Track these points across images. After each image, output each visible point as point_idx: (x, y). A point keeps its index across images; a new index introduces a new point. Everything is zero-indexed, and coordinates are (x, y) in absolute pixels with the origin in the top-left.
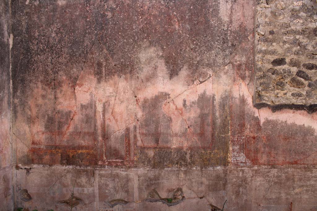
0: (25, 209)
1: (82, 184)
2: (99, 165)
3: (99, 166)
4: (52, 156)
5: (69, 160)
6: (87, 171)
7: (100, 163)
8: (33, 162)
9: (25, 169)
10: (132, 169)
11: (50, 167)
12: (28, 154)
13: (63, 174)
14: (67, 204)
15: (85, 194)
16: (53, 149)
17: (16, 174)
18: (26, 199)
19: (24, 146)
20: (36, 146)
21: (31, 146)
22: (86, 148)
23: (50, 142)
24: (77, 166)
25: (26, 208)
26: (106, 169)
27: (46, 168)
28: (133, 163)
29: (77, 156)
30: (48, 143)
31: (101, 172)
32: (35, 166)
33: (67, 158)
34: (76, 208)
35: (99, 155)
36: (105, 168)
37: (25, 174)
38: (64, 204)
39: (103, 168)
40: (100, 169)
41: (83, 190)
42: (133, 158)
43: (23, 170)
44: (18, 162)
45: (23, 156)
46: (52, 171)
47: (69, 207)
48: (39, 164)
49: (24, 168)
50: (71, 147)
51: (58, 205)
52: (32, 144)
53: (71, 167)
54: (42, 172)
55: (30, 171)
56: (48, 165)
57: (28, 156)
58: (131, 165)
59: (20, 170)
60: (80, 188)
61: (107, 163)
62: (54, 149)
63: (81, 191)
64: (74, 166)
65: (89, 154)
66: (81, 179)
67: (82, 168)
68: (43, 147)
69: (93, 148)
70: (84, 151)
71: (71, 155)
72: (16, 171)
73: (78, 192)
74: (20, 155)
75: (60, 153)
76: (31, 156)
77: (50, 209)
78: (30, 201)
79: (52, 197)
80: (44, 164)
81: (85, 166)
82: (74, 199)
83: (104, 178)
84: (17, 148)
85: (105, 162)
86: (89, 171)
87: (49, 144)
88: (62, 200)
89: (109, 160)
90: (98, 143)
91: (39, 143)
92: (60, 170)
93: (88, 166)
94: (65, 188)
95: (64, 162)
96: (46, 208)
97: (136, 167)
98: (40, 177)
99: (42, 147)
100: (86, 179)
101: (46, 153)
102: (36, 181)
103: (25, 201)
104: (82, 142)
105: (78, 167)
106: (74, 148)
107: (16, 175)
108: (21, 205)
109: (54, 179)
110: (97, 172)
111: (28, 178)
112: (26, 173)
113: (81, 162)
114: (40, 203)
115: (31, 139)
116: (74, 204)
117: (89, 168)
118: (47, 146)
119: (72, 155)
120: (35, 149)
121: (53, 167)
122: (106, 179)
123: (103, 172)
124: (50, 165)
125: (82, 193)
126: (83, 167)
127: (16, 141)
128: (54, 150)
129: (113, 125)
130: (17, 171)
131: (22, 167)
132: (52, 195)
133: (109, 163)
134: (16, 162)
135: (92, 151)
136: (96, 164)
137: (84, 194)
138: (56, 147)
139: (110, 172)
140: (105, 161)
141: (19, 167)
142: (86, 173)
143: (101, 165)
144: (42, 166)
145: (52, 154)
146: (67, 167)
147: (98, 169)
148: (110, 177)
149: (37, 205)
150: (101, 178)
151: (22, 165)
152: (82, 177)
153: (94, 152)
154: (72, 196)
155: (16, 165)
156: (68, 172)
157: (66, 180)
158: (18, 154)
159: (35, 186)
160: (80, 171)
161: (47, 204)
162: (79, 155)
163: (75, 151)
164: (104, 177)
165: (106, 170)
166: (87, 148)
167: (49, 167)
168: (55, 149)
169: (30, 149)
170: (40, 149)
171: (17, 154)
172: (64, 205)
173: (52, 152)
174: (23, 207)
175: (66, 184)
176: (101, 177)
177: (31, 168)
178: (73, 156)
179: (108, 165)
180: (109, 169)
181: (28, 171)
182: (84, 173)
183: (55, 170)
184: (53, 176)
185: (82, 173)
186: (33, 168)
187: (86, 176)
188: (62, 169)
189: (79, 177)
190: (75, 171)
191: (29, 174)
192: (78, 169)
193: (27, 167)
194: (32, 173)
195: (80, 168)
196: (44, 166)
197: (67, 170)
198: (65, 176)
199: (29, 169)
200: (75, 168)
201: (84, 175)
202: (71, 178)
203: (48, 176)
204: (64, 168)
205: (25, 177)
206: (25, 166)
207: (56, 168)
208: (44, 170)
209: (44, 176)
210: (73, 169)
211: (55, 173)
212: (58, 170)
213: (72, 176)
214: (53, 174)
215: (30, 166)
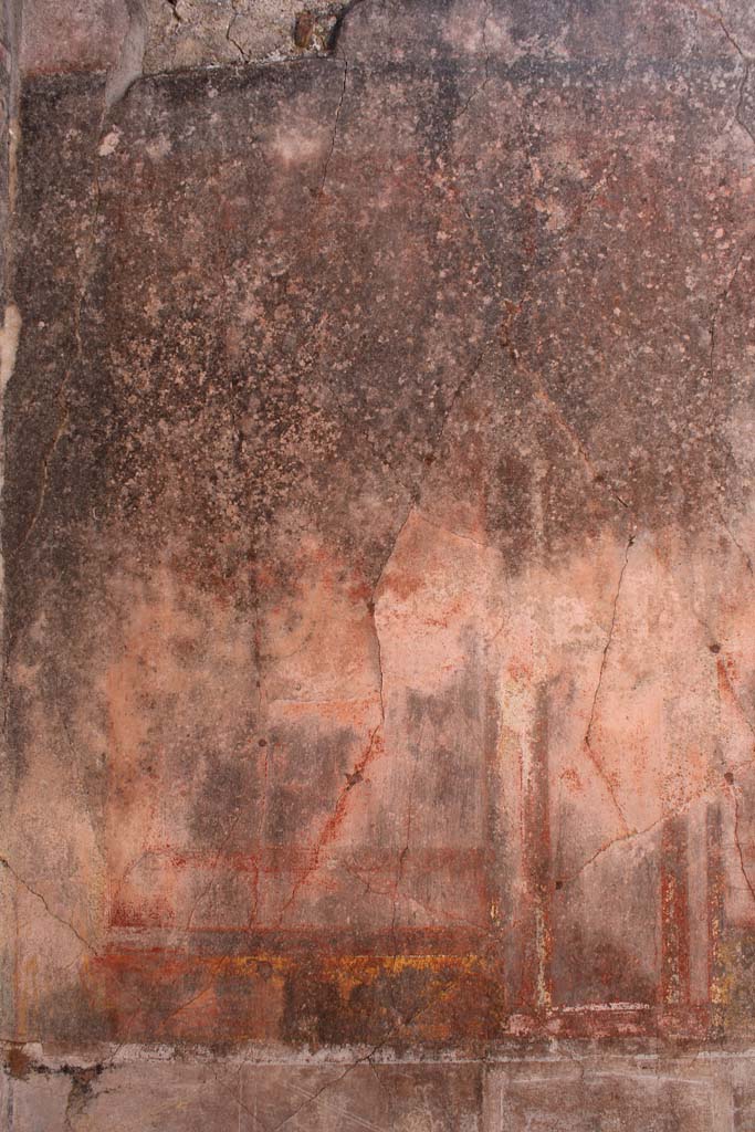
2: (512, 1037)
3: (510, 1045)
4: (228, 990)
5: (334, 1012)
6: (438, 1077)
7: (516, 1025)
8: (115, 1030)
9: (66, 1069)
10: (701, 1055)
11: (220, 1060)
12: (84, 983)
13: (294, 1099)
16: (237, 951)
17: (5, 1104)
19: (65, 934)
20: (137, 938)
21: (104, 937)
22: (435, 942)
23: (222, 910)
24: (378, 1047)
26: (548, 1059)
27: (195, 1064)
28: (705, 1020)
29: (380, 987)
30: (207, 916)
31: (522, 1081)
32: (125, 1053)
33: (320, 1005)
35: (510, 979)
36: (544, 1052)
37: (65, 1106)
39: (532, 1053)
40: (517, 1060)
42: (704, 990)
43: (54, 1080)
44: (21, 1029)
45: (55, 996)
46: (227, 1080)
48: (149, 1039)
49: (58, 1067)
50: (349, 939)
52: (114, 922)
53: (344, 1055)
54: (171, 1089)
55: (95, 1086)
56: (203, 1045)
57: (83, 994)
58: (693, 1033)
59: (34, 1077)
61: (555, 1026)
62: (242, 955)
64: (365, 1050)
65: (452, 977)
66: (400, 1122)
67: (411, 1059)
68: (181, 940)
69: (475, 941)
70: (424, 960)
71: (347, 984)
72: (6, 1086)
74: (34, 987)
75: (281, 973)
76: (102, 992)
80: (183, 1042)
81: (426, 1048)
83: (539, 1116)
84: (19, 946)
85: (546, 1021)
86: (452, 1074)
87: (213, 925)
89: (567, 1009)
90: (508, 913)
91: (155, 918)
92: (275, 1076)
93: (448, 1045)
95: (304, 1027)
97: (720, 1041)
98: (156, 1119)
99: (172, 940)
100: (434, 1126)
101: (198, 973)
104: (414, 909)
105: (385, 1057)
106: (363, 946)
107: (10, 1109)
109: (239, 1130)
110: (498, 1080)
112: (72, 1093)
113: (407, 1021)
115: (108, 898)
117: (452, 1057)
118: (201, 938)
119: (354, 983)
120: (127, 950)
121: (236, 1061)
122: (550, 1117)
123: (536, 1079)
124: (221, 1048)
126: (416, 1053)
127: (16, 905)
128: (244, 960)
129: (592, 808)
130: (17, 1083)
131: (47, 1062)
133: (571, 1022)
134: (14, 1033)
135: (473, 957)
136: (495, 1032)
138: (257, 941)
139: (571, 1078)
140: (543, 1012)
141: (26, 1058)
142: (431, 1086)
143: (523, 1040)
144: (166, 1052)
145: (229, 978)
146: (321, 1055)
147: (505, 1059)
148: (573, 1109)
150: (521, 1115)
151: (48, 1049)
152: (407, 1111)
153: (482, 962)
155: (9, 1047)
156: (328, 1083)
158: (22, 985)
160: (398, 1078)
162: (394, 981)
163: (372, 963)
164: (539, 1104)
165: (552, 1064)
166: (441, 940)
167: (211, 1056)
168: (254, 949)
169: (100, 952)
170: (156, 950)
171: (17, 980)
173: (230, 969)
176: (518, 1112)
177: (99, 1069)
178: (357, 993)
179: (560, 1037)
180: (567, 1059)
181: (84, 1083)
182: (419, 1091)
183: (245, 1077)
184: (236, 1109)
185: (411, 1087)
186: (112, 1065)
187: (430, 1108)
188: (292, 1067)
189: (393, 1113)
190: (369, 1080)
191: (85, 1102)
192: (389, 1065)
193: (76, 1058)
194: (106, 1095)
195: (401, 1062)
196: (181, 1055)
197: (318, 1072)
198: (309, 1111)
199: (86, 1070)
200: (367, 1063)
201: (419, 1099)
202: (343, 1119)
203: (200, 1110)
204: (305, 1062)
205: (62, 1120)
206: (64, 1053)
207: (254, 1063)
208: (178, 1078)
209: (182, 1112)
210: (354, 1066)
211: (245, 1096)
212: (263, 1078)
213: (348, 1110)
214: (231, 1099)
215: (97, 1055)
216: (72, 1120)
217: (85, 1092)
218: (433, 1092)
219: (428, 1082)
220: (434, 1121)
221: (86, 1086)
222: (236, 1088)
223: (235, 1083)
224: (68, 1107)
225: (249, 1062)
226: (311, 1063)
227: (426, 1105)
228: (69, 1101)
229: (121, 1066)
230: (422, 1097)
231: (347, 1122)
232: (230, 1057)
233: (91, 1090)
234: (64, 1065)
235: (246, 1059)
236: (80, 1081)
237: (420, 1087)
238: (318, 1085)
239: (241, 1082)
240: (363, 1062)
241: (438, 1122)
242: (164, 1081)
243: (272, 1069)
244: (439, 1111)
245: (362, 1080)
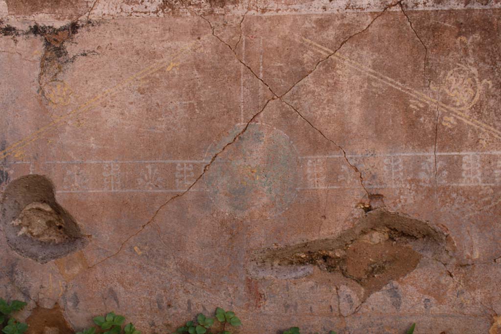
0: (38, 307)
1: (449, 122)
9: (36, 30)
11: (218, 10)
13: (307, 56)
14: (331, 268)
15: (468, 195)
18: (44, 245)
25: (48, 305)
27: (188, 17)
34: (394, 292)
37: (37, 72)
38: (310, 269)
41: (454, 167)
43: (23, 43)
46: (227, 35)
47: (348, 291)
49: (26, 28)
51: (268, 274)
54: (158, 47)
55: (71, 49)
60: (431, 154)
63: (438, 173)
66: (438, 82)
67: (453, 4)
73: (415, 181)
77: (210, 310)
78: (75, 255)
79: (223, 223)
82: (377, 237)
88: (295, 239)
92: (284, 29)
94: (320, 158)
96: (182, 299)
98: (143, 84)
100: (480, 87)
102: (112, 118)
103: (34, 256)
105: (421, 1)
108: (12, 281)
109: (242, 96)
111: (55, 93)
112: (44, 59)
114: (141, 267)
116: (381, 269)
121: (237, 11)
125: (445, 189)
131: (13, 21)
132: (225, 210)
137: (456, 190)
142: (477, 37)
149: (122, 283)
151: (14, 6)
152: (447, 68)
154: (368, 210)
156: (350, 36)
157: (325, 96)
159: (103, 153)
160: (435, 29)
161: (187, 271)
167: (206, 6)
172: (309, 276)
174: (21, 298)
175: (331, 130)
177: (74, 27)
181: (58, 46)
182: (462, 43)
183: (248, 30)
184: (238, 71)
185: (452, 39)
186: (89, 22)
187: (476, 64)
188: (306, 17)
189: (430, 71)
190: (400, 31)
191: (59, 68)
192: (425, 12)
193: (47, 16)
194: (85, 57)
195: (440, 7)
196: (171, 6)
197: (338, 23)
198: (327, 70)
199: (59, 30)
200: (397, 9)
201: (462, 53)
202: (369, 80)
203: (195, 72)
204: (321, 11)
205: (34, 89)
206: (33, 10)
207: (259, 14)
208: (168, 35)
209: (173, 75)
210: (382, 14)
211: (248, 54)
212: (271, 31)
213: (374, 69)
214: (231, 58)
215: (70, 11)
216: (46, 89)
217: (59, 57)
218: (479, 44)
219: (473, 32)
220: (481, 81)
221: (59, 49)
222: (237, 45)
223: (236, 38)
224: (41, 74)
225: (253, 12)
226: (328, 12)
227: (471, 60)
228: (42, 67)
229: (99, 23)
230: (466, 50)
231: (373, 84)
232: (230, 7)
233: (66, 53)
234: (33, 25)
235: (249, 9)
236: (53, 43)
237: (464, 38)
238: (337, 38)
239: (244, 38)
240: (393, 9)
241: (485, 81)
242: (152, 39)
243: (280, 19)
244: (487, 67)
245: (392, 30)
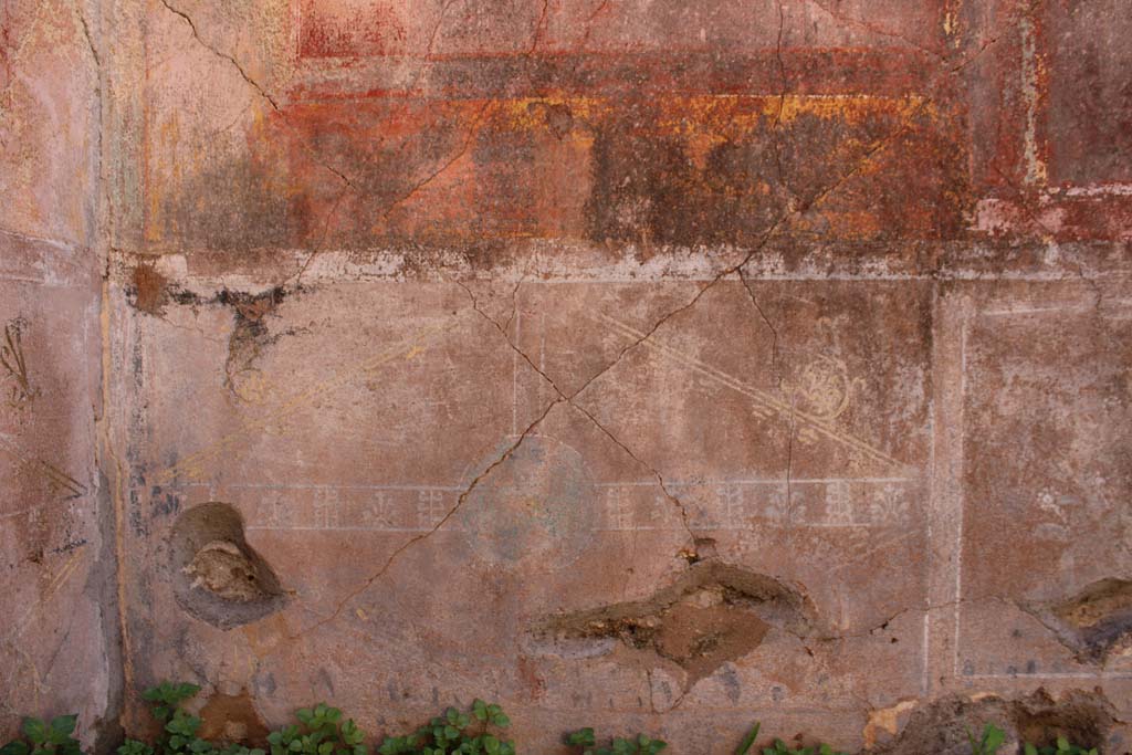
0: (217, 694)
1: (808, 436)
2: (982, 238)
3: (978, 251)
4: (495, 156)
5: (679, 192)
6: (857, 304)
7: (988, 217)
8: (304, 230)
9: (224, 297)
11: (482, 274)
12: (255, 154)
13: (608, 341)
14: (640, 643)
15: (835, 539)
16: (511, 90)
17: (130, 355)
18: (227, 602)
19: (225, 73)
20: (342, 75)
21: (290, 77)
22: (851, 73)
23: (487, 22)
24: (756, 249)
25: (231, 691)
26: (1043, 276)
27: (439, 283)
29: (758, 148)
30: (461, 33)
31: (998, 311)
32: (323, 266)
33: (654, 179)
34: (731, 680)
35: (979, 138)
36: (1036, 264)
37: (224, 357)
38: (609, 644)
39: (1015, 264)
40: (990, 276)
41: (814, 500)
43: (206, 315)
44: (153, 235)
45: (207, 177)
46: (494, 309)
47: (665, 676)
48: (362, 242)
49: (211, 294)
50: (703, 66)
51: (550, 652)
52: (305, 51)
53: (696, 264)
54: (397, 324)
55: (273, 325)
56: (453, 249)
57: (253, 171)
59: (174, 311)
60: (783, 482)
61: (1054, 219)
62: (520, 96)
63: (792, 508)
64: (732, 256)
65: (880, 132)
66: (792, 381)
67: (811, 272)
68: (416, 76)
69: (920, 72)
70: (832, 103)
71: (701, 143)
72: (131, 326)
73: (760, 519)
74: (175, 165)
75: (587, 125)
76: (283, 167)
77: (466, 701)
78: (272, 619)
79: (485, 578)
80: (417, 247)
81: (837, 253)
82: (707, 599)
83: (1026, 372)
84: (150, 97)
85: (1039, 211)
86: (880, 299)
87: (471, 47)
88: (589, 603)
89: (1074, 192)
90: (974, 26)
91: (377, 42)
92: (577, 302)
93: (873, 249)
94: (626, 486)
95: (626, 216)
96: (426, 686)
98: (373, 377)
99: (401, 76)
100: (850, 388)
101: (445, 129)
102: (327, 424)
103: (214, 620)
104: (814, 17)
105: (767, 267)
106: (729, 78)
107: (138, 363)
108: (181, 656)
109: (514, 395)
110: (958, 311)
111: (249, 386)
112: (235, 337)
113: (805, 208)
114: (366, 639)
115: (296, 11)
116: (712, 644)
117: (880, 269)
118: (453, 72)
119: (713, 140)
120: (327, 97)
121: (510, 276)
122: (1045, 373)
123: (1021, 308)
124: (483, 254)
125: (802, 531)
126: (820, 261)
127: (145, 32)
128: (524, 105)
130: (148, 322)
131: (194, 284)
132: (489, 558)
133: (1080, 213)
134: (141, 240)
135: (916, 100)
136: (952, 228)
137: (818, 533)
138: (546, 71)
139: (1080, 308)
140: (1035, 196)
141: (161, 279)
142: (845, 318)
143: (1000, 244)
144: (390, 262)
145: (498, 136)
146: (657, 264)
147: (970, 275)
148: (1082, 359)
149: (337, 660)
150: (996, 369)
151: (195, 264)
152: (804, 361)
153: (931, 109)
154: (693, 560)
155: (133, 263)
156: (669, 313)
157: (633, 397)
158: (154, 162)
159: (314, 474)
160: (788, 306)
161: (433, 646)
162: (780, 138)
163: (744, 107)
164: (1026, 352)
165: (1049, 285)
166: (861, 70)
167: (465, 267)
168: (540, 87)
169: (282, 102)
170: (374, 93)
171: (146, 154)
172: (608, 655)
173: (499, 120)
174: (193, 680)
175: (641, 446)
176: (992, 364)
177: (278, 295)
178: (718, 158)
179: (1062, 239)
180: (1073, 276)
181: (254, 320)
182: (824, 325)
183: (524, 303)
184: (511, 360)
185: (811, 320)
186: (300, 288)
187: (843, 356)
188: (606, 285)
189: (781, 364)
190: (739, 308)
191: (256, 351)
192: (774, 282)
193: (241, 278)
194: (291, 337)
195: (794, 276)
196: (415, 267)
197: (652, 295)
198: (636, 361)
199: (257, 298)
200: (735, 277)
201: (824, 340)
202: (696, 376)
203: (448, 360)
204: (628, 278)
205: (220, 380)
206: (221, 271)
207: (541, 280)
208: (410, 308)
209: (417, 365)
210: (713, 284)
211: (524, 337)
212: (556, 304)
213: (703, 360)
214: (500, 342)
215: (274, 272)
216: (236, 381)
217: (256, 335)
218: (847, 328)
219: (840, 311)
220: (851, 379)
221: (256, 324)
222: (508, 324)
223: (507, 314)
224: (230, 359)
225: (531, 277)
226: (638, 279)
227: (837, 350)
228: (232, 349)
229: (313, 289)
230: (830, 336)
231: (701, 382)
232: (500, 269)
233: (266, 331)
234: (221, 290)
235: (526, 273)
236: (248, 316)
237: (827, 320)
238: (650, 316)
239: (518, 313)
240: (729, 277)
241: (856, 380)
242: (387, 313)
243: (570, 288)
244: (860, 360)
245: (728, 307)
